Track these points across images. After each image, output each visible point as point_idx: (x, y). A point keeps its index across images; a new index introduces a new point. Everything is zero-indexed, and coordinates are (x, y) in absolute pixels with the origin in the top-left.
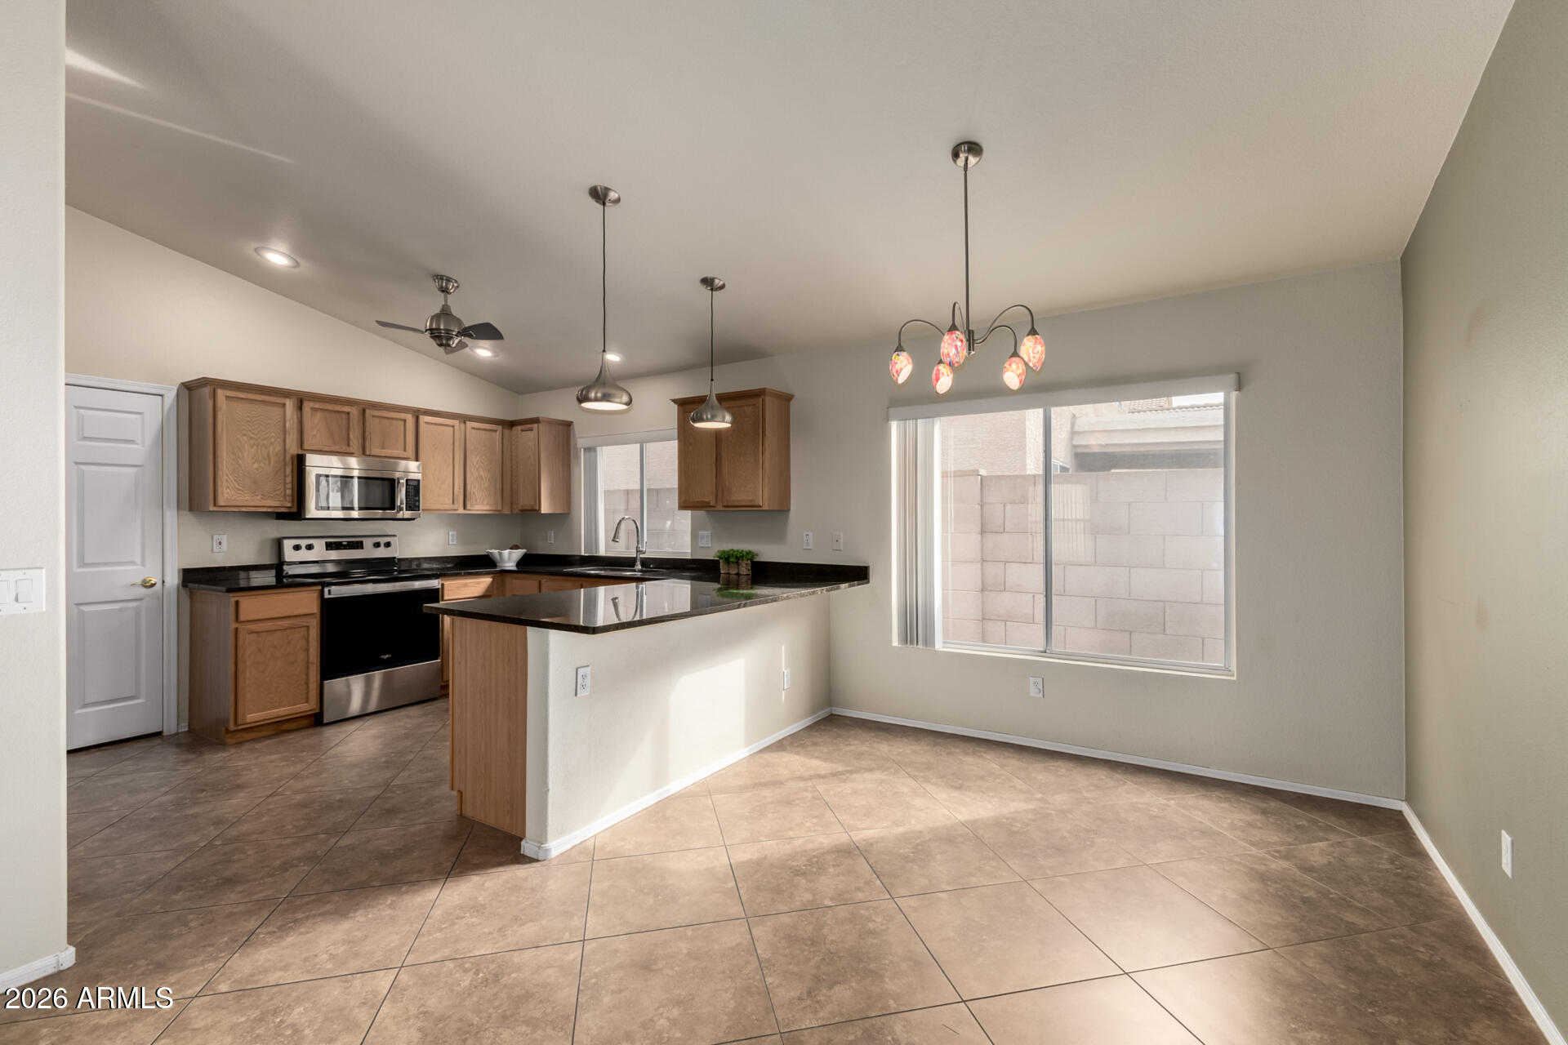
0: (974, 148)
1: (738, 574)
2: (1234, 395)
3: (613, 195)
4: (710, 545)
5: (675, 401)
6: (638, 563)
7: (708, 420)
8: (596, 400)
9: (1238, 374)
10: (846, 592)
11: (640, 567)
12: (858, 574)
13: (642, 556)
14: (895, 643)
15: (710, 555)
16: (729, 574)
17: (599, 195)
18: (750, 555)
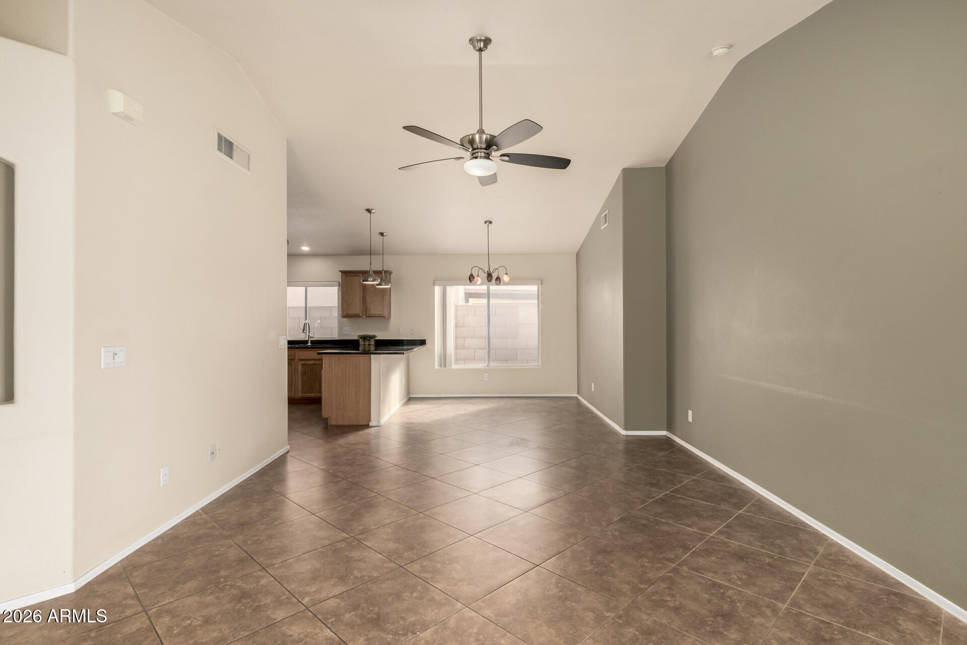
0: (490, 222)
1: (369, 345)
2: (540, 286)
3: (373, 211)
4: (349, 333)
5: (340, 271)
6: (309, 342)
7: (383, 285)
8: (370, 281)
9: (541, 280)
10: (417, 350)
11: (310, 344)
12: (422, 342)
13: (311, 339)
14: (437, 366)
15: (355, 337)
16: (365, 345)
17: (369, 211)
18: (374, 336)
